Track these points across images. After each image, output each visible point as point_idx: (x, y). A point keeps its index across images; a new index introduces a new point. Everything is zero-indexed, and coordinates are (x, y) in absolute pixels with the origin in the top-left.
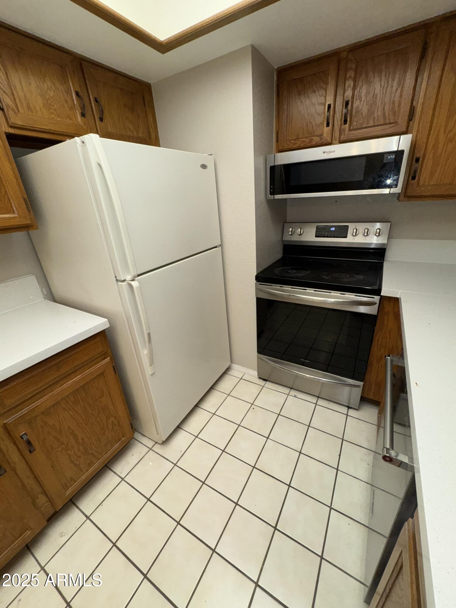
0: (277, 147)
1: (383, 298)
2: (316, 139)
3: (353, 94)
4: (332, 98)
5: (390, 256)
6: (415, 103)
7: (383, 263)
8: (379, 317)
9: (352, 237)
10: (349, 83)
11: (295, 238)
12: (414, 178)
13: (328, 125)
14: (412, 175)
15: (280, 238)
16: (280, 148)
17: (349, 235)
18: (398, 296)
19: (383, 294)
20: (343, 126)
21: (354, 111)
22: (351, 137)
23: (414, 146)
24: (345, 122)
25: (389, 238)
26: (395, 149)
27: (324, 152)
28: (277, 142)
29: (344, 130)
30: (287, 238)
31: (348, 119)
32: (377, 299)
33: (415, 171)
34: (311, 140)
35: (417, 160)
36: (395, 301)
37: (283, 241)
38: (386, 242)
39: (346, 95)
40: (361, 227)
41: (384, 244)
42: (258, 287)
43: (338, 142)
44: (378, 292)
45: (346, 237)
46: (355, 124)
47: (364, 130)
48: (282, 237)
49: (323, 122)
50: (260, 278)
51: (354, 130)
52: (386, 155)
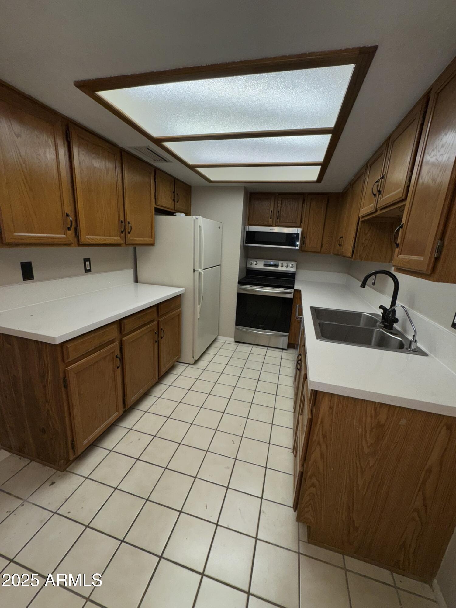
0: (249, 223)
1: (295, 290)
2: (266, 223)
3: (281, 209)
4: (273, 209)
5: (298, 277)
6: (302, 218)
7: (294, 280)
8: (294, 299)
9: (281, 267)
10: (280, 202)
11: (254, 266)
12: (304, 244)
13: (271, 218)
14: (303, 243)
15: (244, 266)
16: (250, 223)
17: (279, 266)
18: (300, 289)
19: (295, 288)
20: (277, 220)
21: (281, 215)
22: (280, 225)
23: (302, 232)
24: (278, 219)
25: (297, 269)
26: (296, 233)
27: (270, 229)
28: (248, 220)
29: (277, 221)
30: (249, 266)
31: (279, 218)
32: (293, 291)
33: (304, 242)
34: (264, 223)
35: (304, 237)
36: (299, 292)
37: (246, 267)
38: (295, 270)
39: (278, 209)
40: (285, 263)
41: (294, 271)
42: (239, 287)
43: (275, 226)
44: (293, 288)
45: (278, 267)
46: (281, 220)
47: (285, 223)
48: (246, 265)
49: (269, 216)
50: (240, 283)
51: (282, 222)
52: (293, 234)
